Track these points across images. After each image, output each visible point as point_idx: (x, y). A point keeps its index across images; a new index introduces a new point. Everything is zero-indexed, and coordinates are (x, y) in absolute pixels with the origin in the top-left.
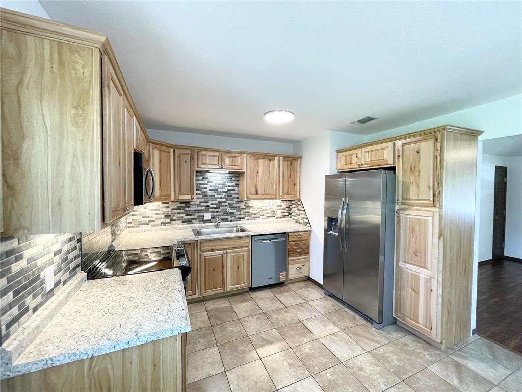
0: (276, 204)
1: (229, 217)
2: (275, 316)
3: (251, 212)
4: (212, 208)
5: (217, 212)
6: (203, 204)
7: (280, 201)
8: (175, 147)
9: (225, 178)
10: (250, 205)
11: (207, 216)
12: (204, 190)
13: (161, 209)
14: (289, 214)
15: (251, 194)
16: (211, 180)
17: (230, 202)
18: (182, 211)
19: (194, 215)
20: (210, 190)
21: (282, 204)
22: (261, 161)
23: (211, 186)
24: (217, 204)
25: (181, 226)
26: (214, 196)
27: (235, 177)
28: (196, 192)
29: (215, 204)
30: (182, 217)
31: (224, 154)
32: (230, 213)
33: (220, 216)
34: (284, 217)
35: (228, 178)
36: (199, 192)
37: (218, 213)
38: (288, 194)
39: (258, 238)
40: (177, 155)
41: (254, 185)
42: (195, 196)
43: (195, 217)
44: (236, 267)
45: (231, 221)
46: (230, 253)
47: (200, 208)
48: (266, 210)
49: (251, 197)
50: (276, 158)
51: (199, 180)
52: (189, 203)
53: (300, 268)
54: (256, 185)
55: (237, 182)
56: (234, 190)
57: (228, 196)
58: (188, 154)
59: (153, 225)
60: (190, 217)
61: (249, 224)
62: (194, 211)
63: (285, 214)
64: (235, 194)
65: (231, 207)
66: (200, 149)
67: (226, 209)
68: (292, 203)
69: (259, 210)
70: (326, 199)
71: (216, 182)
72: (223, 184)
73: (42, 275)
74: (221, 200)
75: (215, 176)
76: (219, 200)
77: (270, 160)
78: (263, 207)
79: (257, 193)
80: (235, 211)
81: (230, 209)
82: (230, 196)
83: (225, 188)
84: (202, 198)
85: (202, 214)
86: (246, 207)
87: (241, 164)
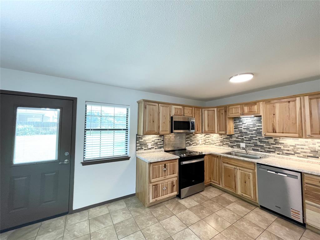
1: (259, 148)
3: (282, 148)
4: (246, 140)
5: (249, 143)
6: (239, 137)
9: (255, 121)
10: (280, 142)
11: (243, 145)
12: (240, 129)
13: (219, 138)
15: (268, 132)
16: (244, 122)
17: (259, 137)
18: (228, 140)
19: (234, 143)
20: (244, 129)
22: (277, 105)
23: (244, 126)
24: (249, 138)
25: (227, 148)
26: (247, 133)
29: (247, 138)
30: (228, 144)
32: (260, 146)
33: (252, 146)
35: (257, 121)
36: (237, 130)
43: (235, 144)
44: (243, 181)
45: (261, 152)
46: (239, 169)
47: (238, 140)
50: (298, 98)
51: (237, 123)
52: (232, 136)
57: (257, 133)
58: (223, 109)
59: (216, 145)
60: (232, 144)
61: (279, 158)
62: (235, 141)
65: (261, 142)
66: (229, 106)
67: (257, 142)
71: (248, 123)
72: (254, 125)
73: (147, 144)
74: (252, 135)
75: (247, 120)
76: (251, 135)
77: (289, 102)
78: (298, 145)
79: (274, 131)
80: (265, 145)
81: (259, 142)
82: (259, 132)
83: (255, 127)
84: (239, 134)
85: (239, 143)
86: (275, 143)
87: (258, 109)
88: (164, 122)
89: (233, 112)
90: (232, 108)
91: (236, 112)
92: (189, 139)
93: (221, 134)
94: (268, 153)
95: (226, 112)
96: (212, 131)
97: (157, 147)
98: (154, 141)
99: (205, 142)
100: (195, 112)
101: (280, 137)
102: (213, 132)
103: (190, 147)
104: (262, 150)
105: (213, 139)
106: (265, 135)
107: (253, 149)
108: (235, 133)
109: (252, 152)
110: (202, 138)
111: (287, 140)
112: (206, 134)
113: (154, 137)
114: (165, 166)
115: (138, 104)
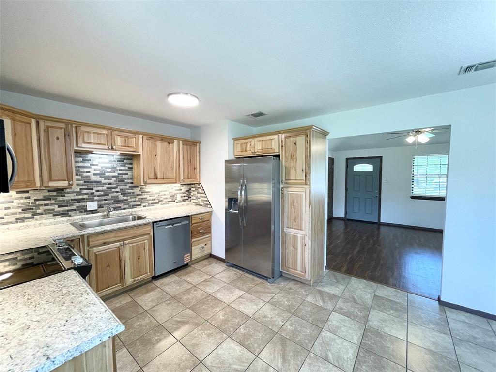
0: (175, 189)
1: (122, 205)
2: (185, 298)
3: (148, 198)
4: (98, 196)
6: (85, 192)
7: (180, 185)
8: (38, 119)
9: (115, 161)
10: (147, 191)
11: (92, 205)
12: (86, 175)
14: (189, 198)
15: (149, 178)
16: (95, 163)
17: (121, 188)
18: (53, 202)
19: (71, 206)
20: (94, 175)
21: (182, 188)
22: (159, 144)
23: (95, 170)
24: (105, 191)
25: (52, 220)
26: (101, 182)
27: (128, 159)
28: (75, 177)
29: (102, 191)
30: (53, 209)
31: (114, 133)
32: (122, 200)
33: (110, 204)
34: (184, 201)
35: (118, 161)
36: (79, 177)
37: (107, 201)
38: (188, 178)
39: (161, 224)
40: (42, 127)
41: (153, 169)
42: (75, 182)
43: (74, 207)
44: (136, 258)
45: (124, 209)
46: (129, 243)
47: (80, 197)
48: (165, 195)
49: (149, 181)
50: (176, 141)
51: (78, 162)
52: (63, 190)
53: (203, 247)
54: (155, 169)
55: (130, 166)
56: (127, 174)
57: (119, 181)
58: (61, 128)
60: (66, 208)
61: (147, 210)
62: (72, 200)
63: (185, 198)
64: (128, 179)
65: (123, 193)
66: (79, 125)
67: (118, 196)
68: (192, 186)
69: (157, 195)
70: (226, 182)
71: (102, 165)
72: (113, 168)
74: (110, 186)
75: (101, 158)
76: (107, 186)
77: (169, 143)
80: (129, 197)
81: (122, 196)
83: (115, 172)
84: (83, 185)
85: (83, 204)
86: (142, 193)
87: (136, 145)
90: (89, 132)
94: (133, 208)
96: (28, 181)
104: (125, 207)
109: (115, 212)
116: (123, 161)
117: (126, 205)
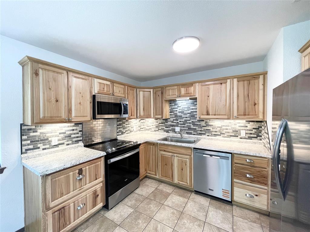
0: (239, 125)
1: (193, 131)
3: (211, 130)
4: (181, 124)
5: (184, 127)
6: (175, 121)
7: (244, 121)
8: (154, 88)
9: (189, 103)
10: (210, 124)
11: (177, 129)
12: (175, 112)
13: (154, 123)
14: (258, 136)
15: (202, 115)
16: (179, 106)
17: (192, 120)
18: (164, 125)
19: (170, 128)
20: (179, 112)
21: (248, 125)
22: (212, 87)
23: (179, 110)
24: (184, 121)
25: (163, 133)
26: (182, 116)
29: (182, 122)
30: (164, 128)
31: (180, 86)
32: (193, 129)
33: (186, 130)
34: (250, 138)
35: (191, 103)
36: (172, 113)
39: (199, 151)
40: (154, 92)
41: (205, 107)
43: (170, 129)
44: (180, 168)
45: (194, 135)
46: (177, 157)
47: (173, 124)
48: (227, 129)
49: (202, 117)
50: (229, 81)
51: (172, 106)
52: (167, 120)
53: (252, 196)
54: (207, 107)
56: (196, 112)
57: (191, 116)
58: (160, 91)
59: (151, 131)
60: (168, 129)
62: (170, 125)
63: (252, 136)
65: (194, 125)
67: (190, 126)
68: (262, 125)
69: (219, 129)
71: (183, 107)
72: (188, 108)
73: (50, 139)
74: (186, 119)
75: (182, 102)
76: (185, 119)
77: (221, 84)
78: (224, 126)
79: (208, 114)
80: (197, 127)
81: (193, 126)
82: (193, 116)
83: (189, 111)
84: (174, 117)
85: (174, 128)
86: (206, 125)
87: (194, 91)
88: (80, 103)
89: (170, 94)
90: (169, 90)
91: (173, 94)
92: (121, 126)
93: (157, 119)
94: (199, 135)
95: (162, 93)
96: (148, 115)
97: (70, 142)
98: (65, 133)
99: (140, 129)
100: (129, 91)
101: (209, 119)
102: (149, 117)
103: (122, 136)
105: (148, 124)
106: (200, 118)
107: (186, 133)
108: (170, 117)
109: (186, 135)
110: (136, 124)
111: (216, 122)
112: (141, 119)
113: (65, 127)
114: (80, 172)
115: (23, 67)
116: (194, 103)
117: (195, 132)
